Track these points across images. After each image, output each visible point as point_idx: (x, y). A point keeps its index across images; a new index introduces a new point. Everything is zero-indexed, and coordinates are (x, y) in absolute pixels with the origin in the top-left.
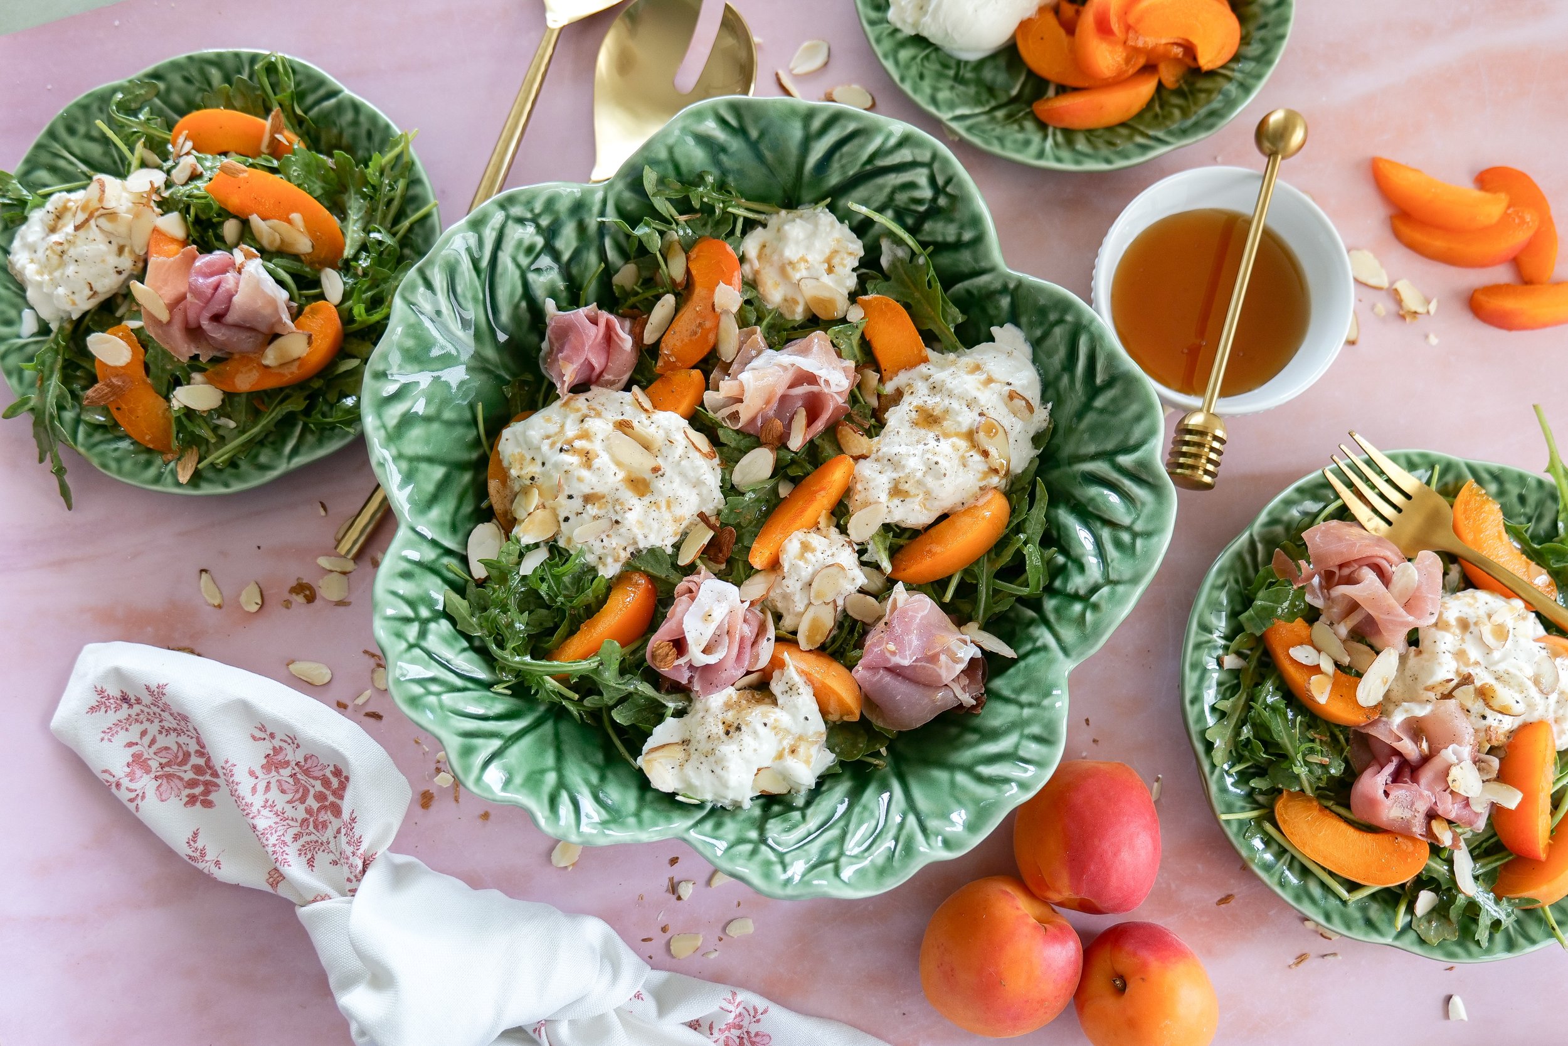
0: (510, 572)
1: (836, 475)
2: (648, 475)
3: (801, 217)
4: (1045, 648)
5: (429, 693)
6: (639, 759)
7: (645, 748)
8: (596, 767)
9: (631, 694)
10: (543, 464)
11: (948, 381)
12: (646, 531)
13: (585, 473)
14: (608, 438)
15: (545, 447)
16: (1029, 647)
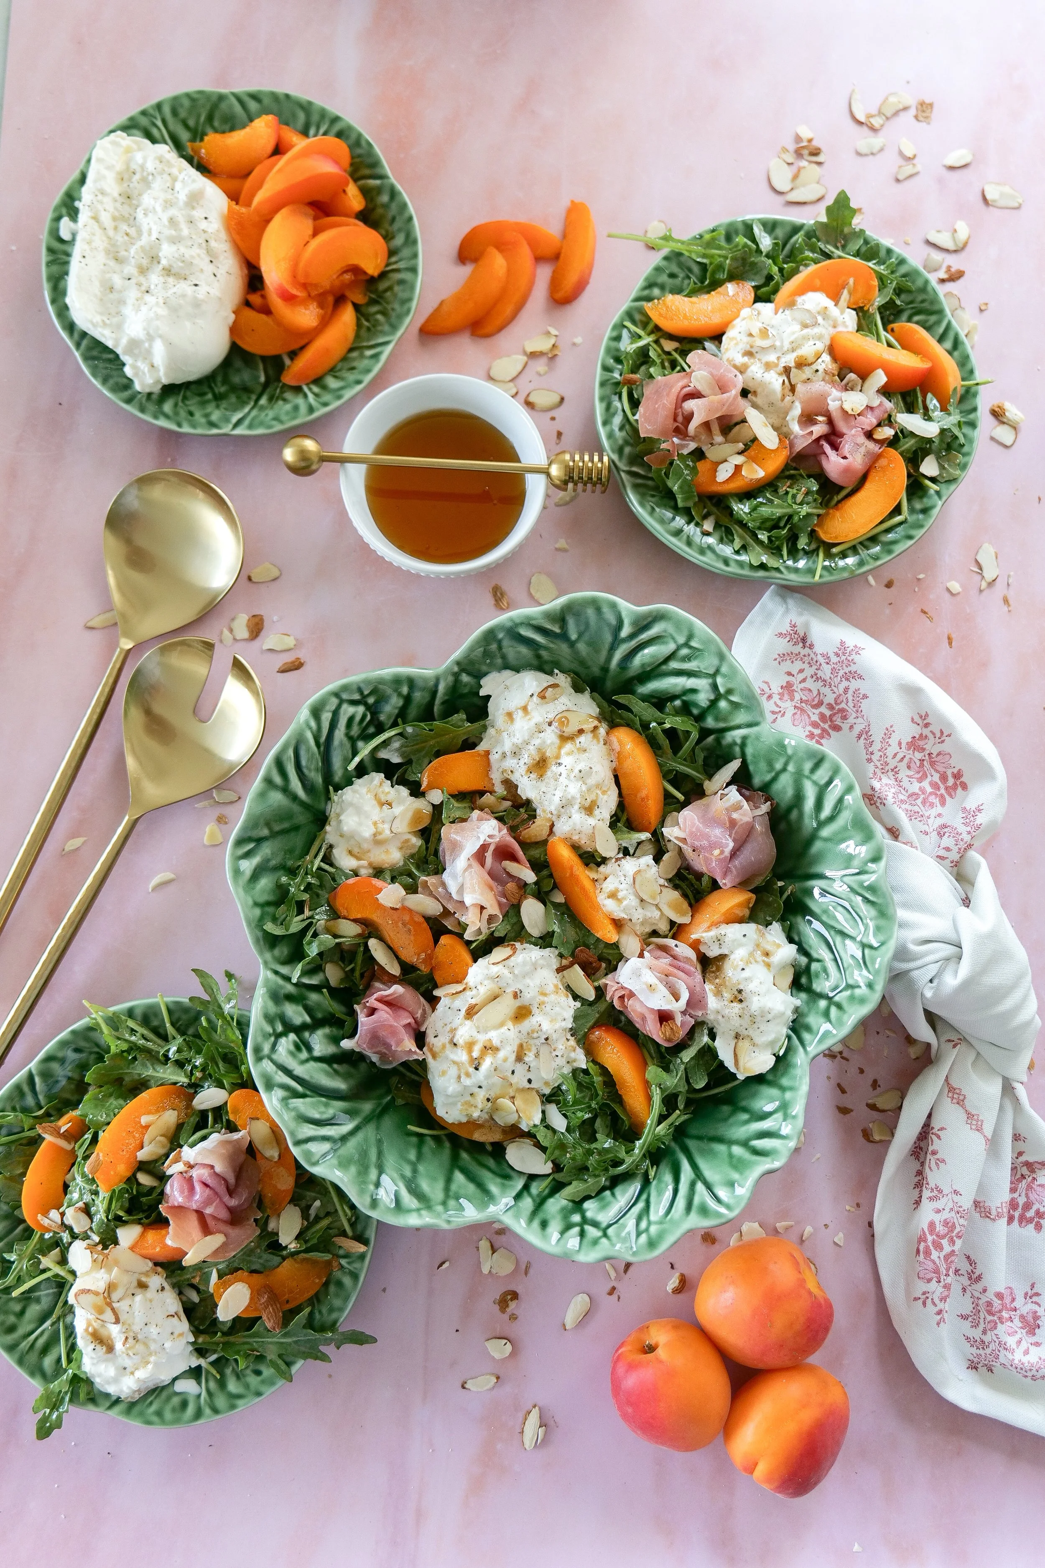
0: (560, 1139)
1: (565, 854)
2: (518, 1003)
3: (338, 815)
4: (744, 738)
5: (647, 1230)
6: (739, 1076)
7: (733, 1069)
8: (733, 1113)
9: (686, 1069)
10: (480, 1087)
11: (515, 740)
12: (560, 1018)
13: (501, 1054)
14: (478, 1027)
15: (467, 1082)
16: (737, 749)
